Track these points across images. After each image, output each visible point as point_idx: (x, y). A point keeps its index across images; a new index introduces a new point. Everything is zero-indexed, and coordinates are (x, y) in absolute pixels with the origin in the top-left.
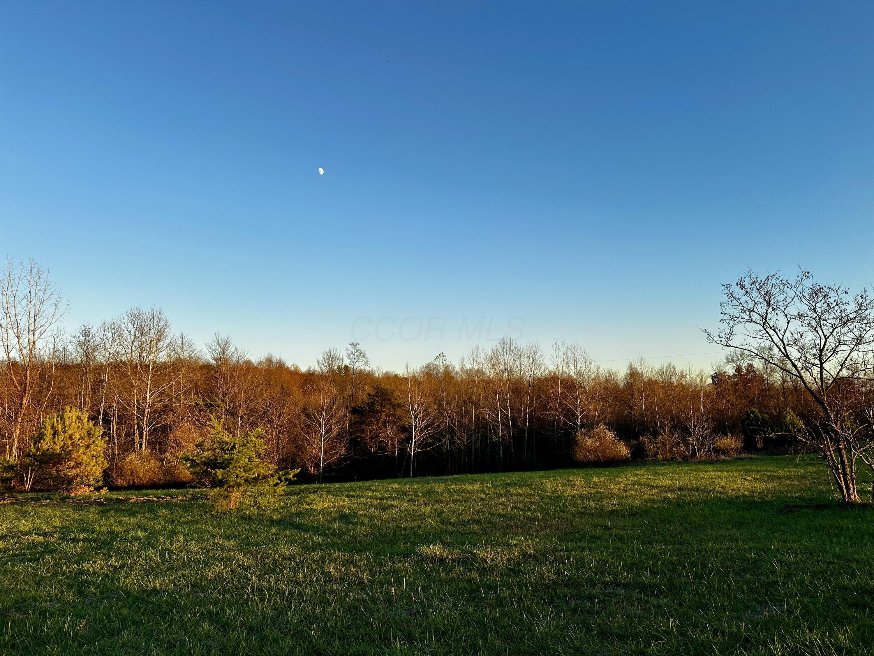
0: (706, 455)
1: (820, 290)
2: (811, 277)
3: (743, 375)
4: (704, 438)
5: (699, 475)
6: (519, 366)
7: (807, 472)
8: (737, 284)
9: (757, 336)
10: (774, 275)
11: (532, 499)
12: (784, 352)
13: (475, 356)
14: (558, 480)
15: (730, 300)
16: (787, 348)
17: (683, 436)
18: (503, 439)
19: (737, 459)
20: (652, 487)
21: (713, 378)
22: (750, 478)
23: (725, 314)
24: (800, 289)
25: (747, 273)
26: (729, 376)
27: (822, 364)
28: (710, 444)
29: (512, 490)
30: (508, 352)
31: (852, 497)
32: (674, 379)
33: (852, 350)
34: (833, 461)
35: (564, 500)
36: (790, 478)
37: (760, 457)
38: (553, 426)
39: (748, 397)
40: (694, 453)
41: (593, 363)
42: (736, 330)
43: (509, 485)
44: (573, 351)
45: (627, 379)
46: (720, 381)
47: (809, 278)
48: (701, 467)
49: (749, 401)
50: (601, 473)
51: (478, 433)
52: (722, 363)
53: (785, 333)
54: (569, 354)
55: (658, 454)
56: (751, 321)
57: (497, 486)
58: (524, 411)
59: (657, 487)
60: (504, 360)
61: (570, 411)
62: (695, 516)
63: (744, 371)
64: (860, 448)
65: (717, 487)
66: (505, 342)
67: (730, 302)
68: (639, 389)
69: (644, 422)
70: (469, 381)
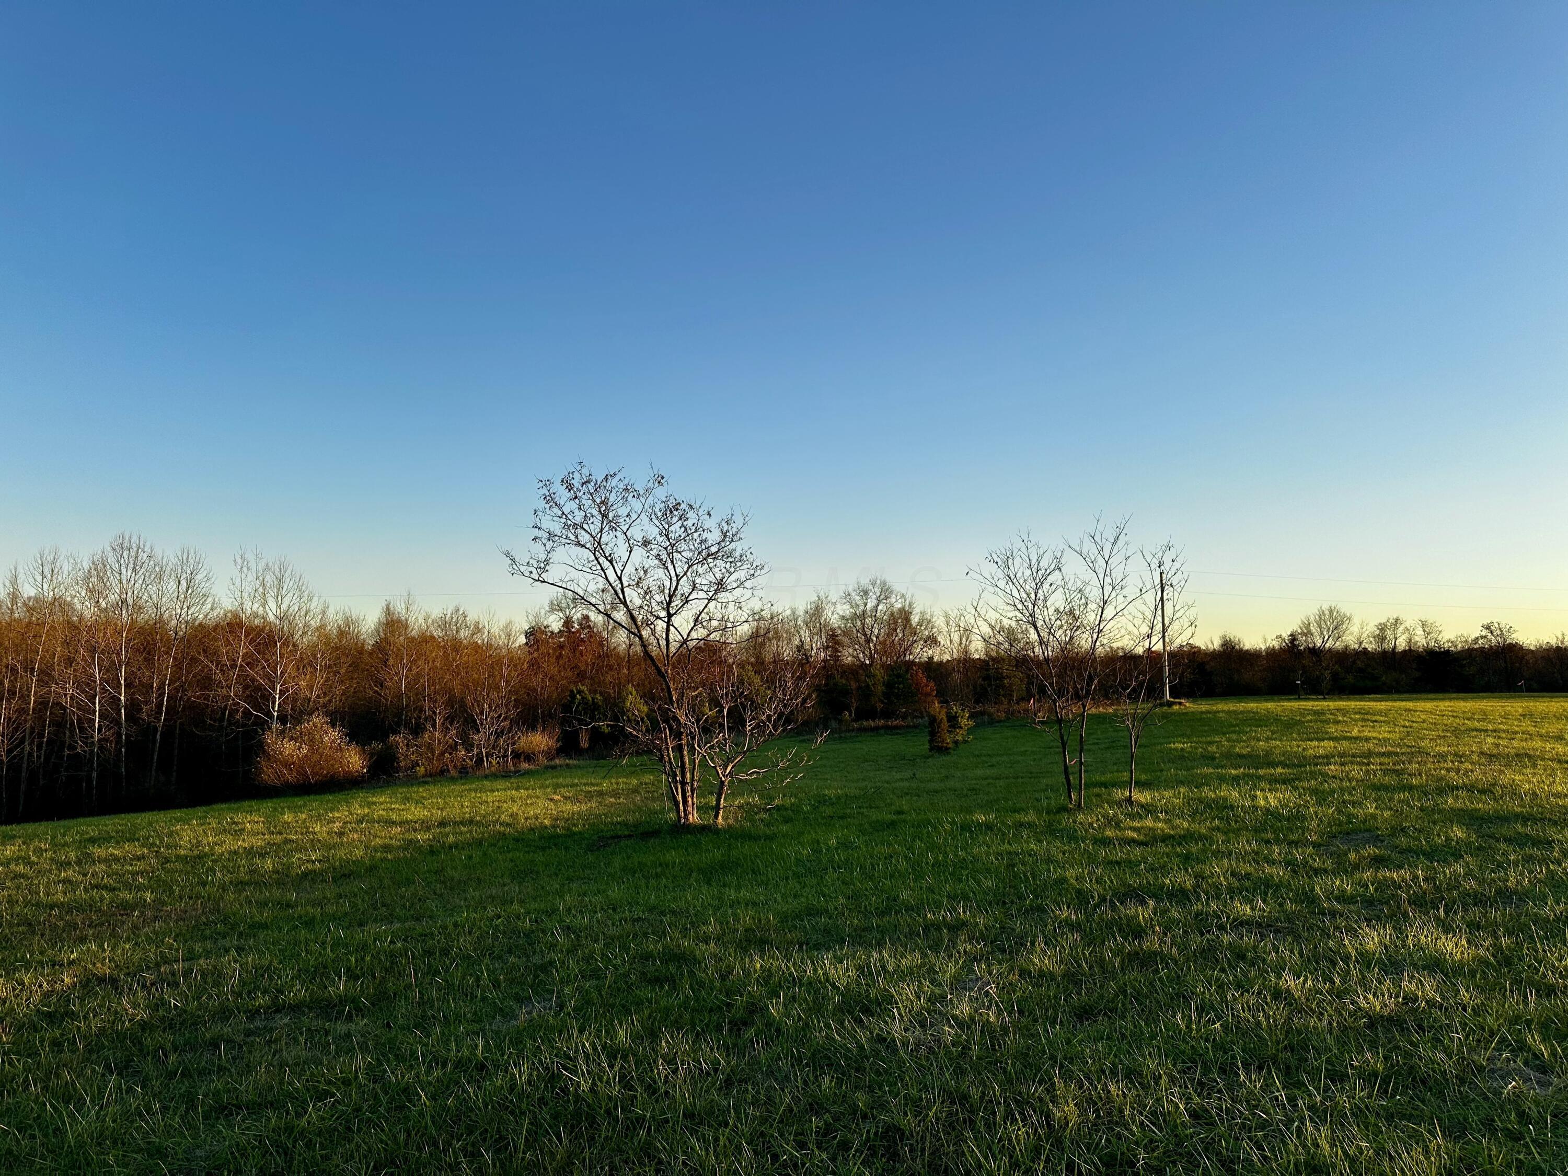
0: (498, 763)
1: (677, 506)
2: (665, 484)
3: (573, 633)
4: (498, 734)
5: (480, 797)
6: (154, 597)
7: (641, 783)
8: (562, 481)
9: (584, 569)
10: (615, 475)
11: (141, 866)
12: (621, 596)
13: (49, 570)
14: (209, 824)
15: (547, 506)
16: (625, 590)
17: (465, 733)
18: (101, 748)
19: (547, 767)
20: (390, 823)
21: (528, 635)
22: (559, 797)
23: (540, 529)
24: (650, 501)
25: (576, 465)
26: (552, 632)
27: (670, 616)
28: (508, 745)
29: (97, 851)
30: (131, 565)
31: (690, 817)
32: (463, 634)
33: (709, 600)
34: (671, 763)
35: (212, 861)
36: (616, 794)
37: (582, 762)
38: (222, 719)
39: (576, 667)
40: (480, 761)
41: (315, 599)
42: (555, 557)
43: (93, 841)
44: (277, 573)
45: (378, 631)
46: (537, 641)
47: (662, 485)
48: (487, 783)
49: (578, 674)
50: (304, 806)
51: (41, 735)
52: (543, 612)
53: (624, 566)
54: (269, 579)
55: (418, 765)
56: (579, 544)
57: (66, 844)
58: (159, 689)
59: (401, 824)
60: (121, 581)
61: (260, 690)
62: (455, 868)
63: (576, 625)
64: (706, 743)
65: (503, 816)
66: (126, 544)
67: (547, 510)
68: (399, 650)
69: (402, 709)
70: (30, 623)
